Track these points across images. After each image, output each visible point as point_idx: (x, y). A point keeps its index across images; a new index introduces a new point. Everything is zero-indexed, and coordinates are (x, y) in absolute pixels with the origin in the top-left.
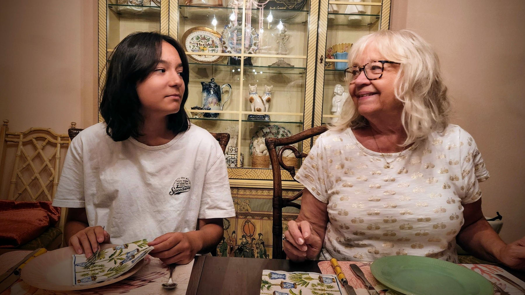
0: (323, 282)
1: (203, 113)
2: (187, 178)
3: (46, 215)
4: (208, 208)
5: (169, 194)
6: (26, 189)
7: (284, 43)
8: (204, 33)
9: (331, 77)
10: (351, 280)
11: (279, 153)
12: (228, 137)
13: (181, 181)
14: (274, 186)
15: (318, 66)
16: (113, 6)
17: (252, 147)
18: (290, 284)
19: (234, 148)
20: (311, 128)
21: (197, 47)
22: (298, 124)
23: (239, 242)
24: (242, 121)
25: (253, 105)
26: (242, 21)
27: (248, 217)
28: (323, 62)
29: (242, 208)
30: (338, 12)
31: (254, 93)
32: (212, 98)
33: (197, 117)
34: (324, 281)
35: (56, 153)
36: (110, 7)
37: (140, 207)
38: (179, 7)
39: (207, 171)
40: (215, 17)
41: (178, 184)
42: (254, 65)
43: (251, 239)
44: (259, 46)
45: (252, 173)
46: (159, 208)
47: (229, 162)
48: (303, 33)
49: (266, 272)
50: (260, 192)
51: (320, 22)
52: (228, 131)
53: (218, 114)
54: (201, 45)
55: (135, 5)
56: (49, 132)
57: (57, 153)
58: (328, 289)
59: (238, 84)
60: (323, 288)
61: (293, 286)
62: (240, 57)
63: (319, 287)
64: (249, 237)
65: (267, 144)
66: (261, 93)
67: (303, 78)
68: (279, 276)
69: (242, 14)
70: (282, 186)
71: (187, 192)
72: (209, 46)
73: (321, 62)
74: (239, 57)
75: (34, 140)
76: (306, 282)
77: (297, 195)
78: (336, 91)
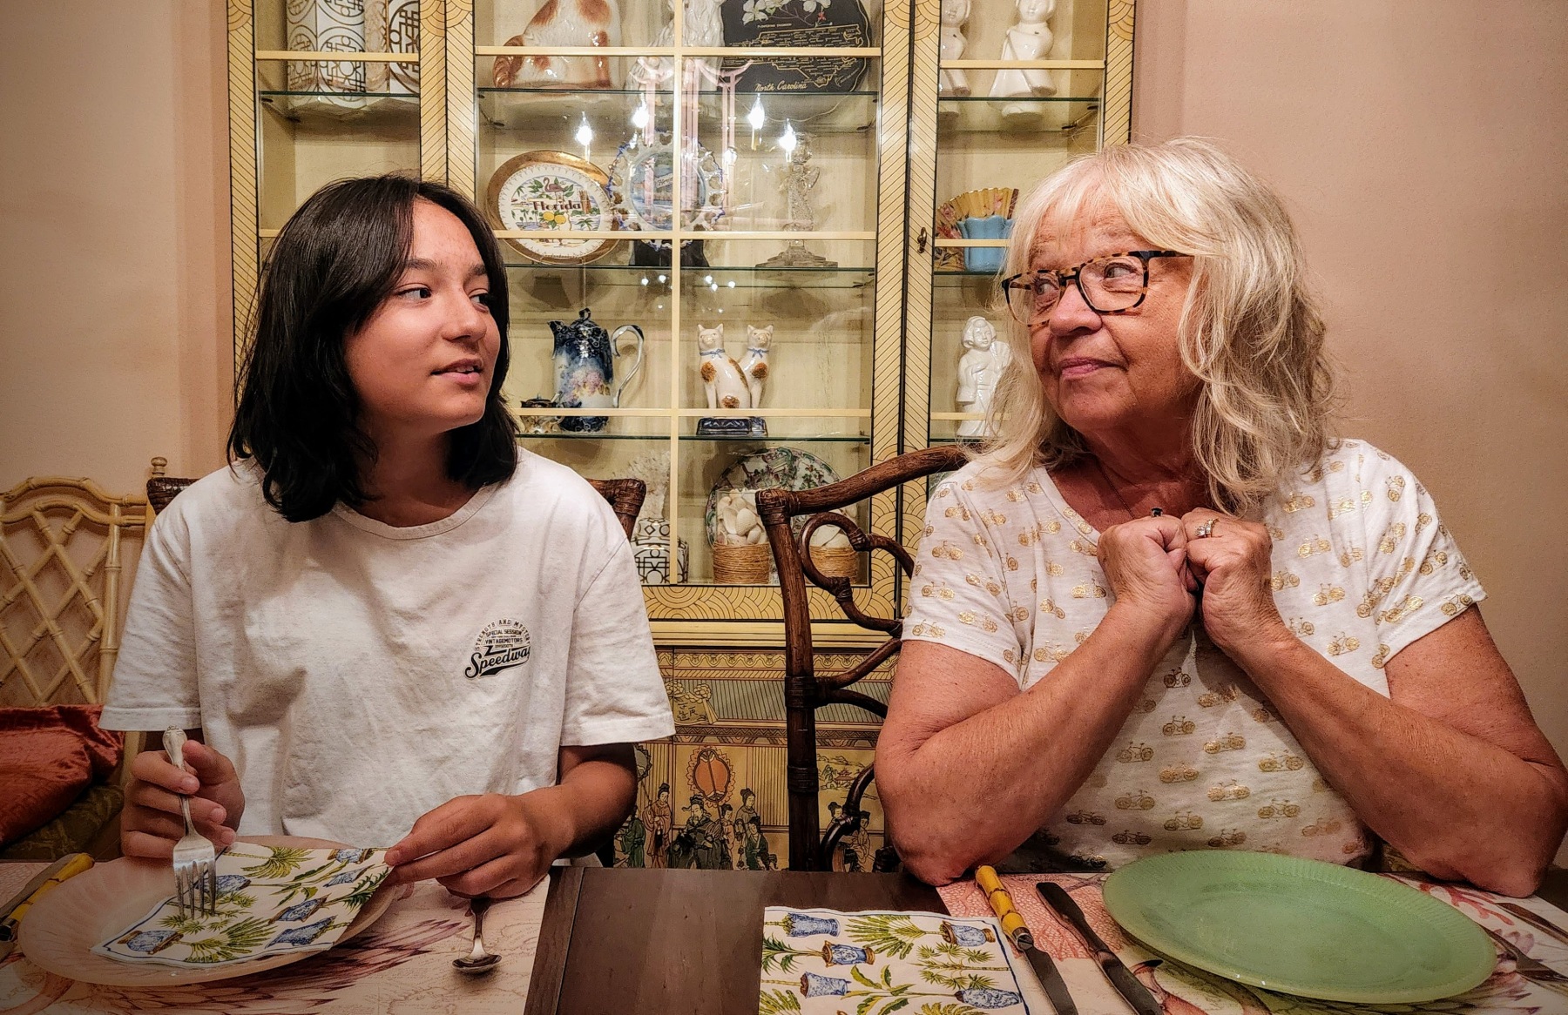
0: (956, 943)
1: (559, 417)
2: (517, 624)
3: (79, 746)
4: (588, 713)
5: (463, 674)
6: (16, 668)
7: (803, 193)
8: (556, 169)
9: (953, 294)
10: (1044, 932)
11: (801, 535)
12: (641, 490)
13: (500, 632)
14: (788, 639)
15: (911, 262)
16: (274, 97)
17: (714, 519)
18: (852, 949)
19: (656, 525)
20: (895, 455)
21: (536, 213)
22: (854, 444)
23: (682, 819)
24: (680, 438)
25: (713, 387)
26: (671, 129)
27: (708, 740)
28: (928, 248)
29: (687, 710)
30: (970, 93)
31: (715, 350)
32: (586, 372)
33: (541, 431)
34: (959, 939)
35: (107, 553)
36: (264, 99)
37: (372, 719)
38: (477, 93)
39: (579, 596)
40: (584, 119)
41: (491, 641)
42: (713, 263)
43: (718, 807)
44: (725, 205)
45: (717, 601)
46: (435, 721)
47: (644, 567)
48: (860, 162)
49: (775, 914)
50: (741, 660)
51: (913, 126)
52: (637, 472)
53: (606, 419)
54: (547, 207)
55: (341, 91)
56: (84, 489)
57: (110, 553)
58: (972, 964)
59: (665, 324)
60: (956, 961)
61: (862, 955)
62: (670, 241)
63: (944, 958)
64: (712, 801)
65: (763, 508)
66: (735, 350)
67: (865, 299)
68: (816, 926)
69: (670, 108)
70: (813, 638)
71: (521, 667)
72: (570, 211)
73: (922, 250)
74: (664, 241)
75: (38, 515)
76: (901, 942)
77: (859, 666)
78: (971, 338)
